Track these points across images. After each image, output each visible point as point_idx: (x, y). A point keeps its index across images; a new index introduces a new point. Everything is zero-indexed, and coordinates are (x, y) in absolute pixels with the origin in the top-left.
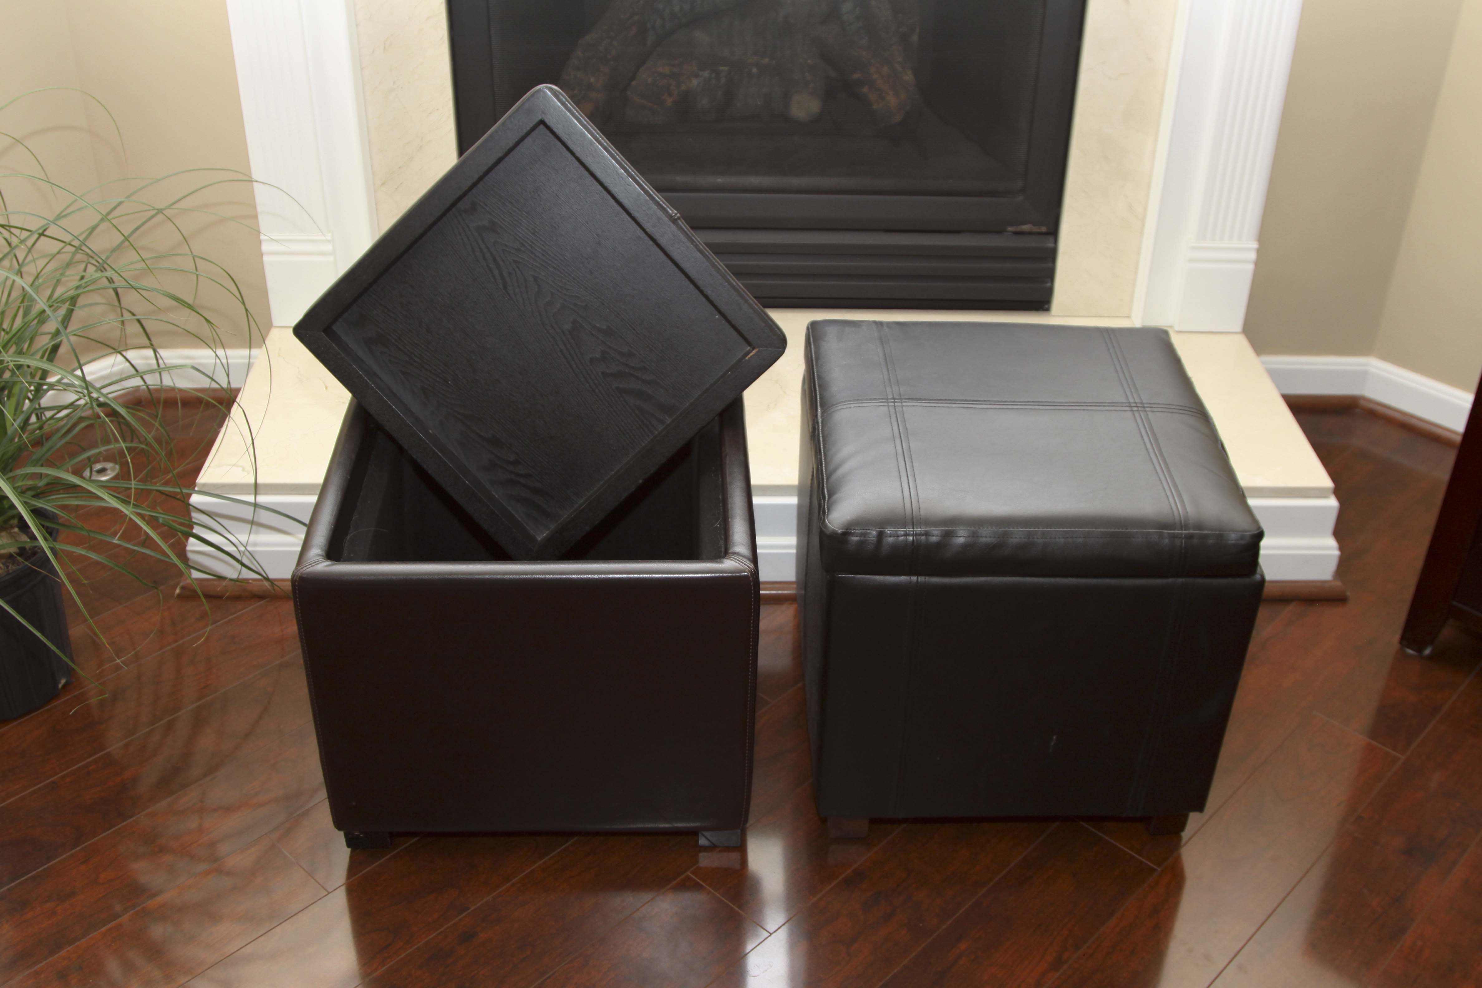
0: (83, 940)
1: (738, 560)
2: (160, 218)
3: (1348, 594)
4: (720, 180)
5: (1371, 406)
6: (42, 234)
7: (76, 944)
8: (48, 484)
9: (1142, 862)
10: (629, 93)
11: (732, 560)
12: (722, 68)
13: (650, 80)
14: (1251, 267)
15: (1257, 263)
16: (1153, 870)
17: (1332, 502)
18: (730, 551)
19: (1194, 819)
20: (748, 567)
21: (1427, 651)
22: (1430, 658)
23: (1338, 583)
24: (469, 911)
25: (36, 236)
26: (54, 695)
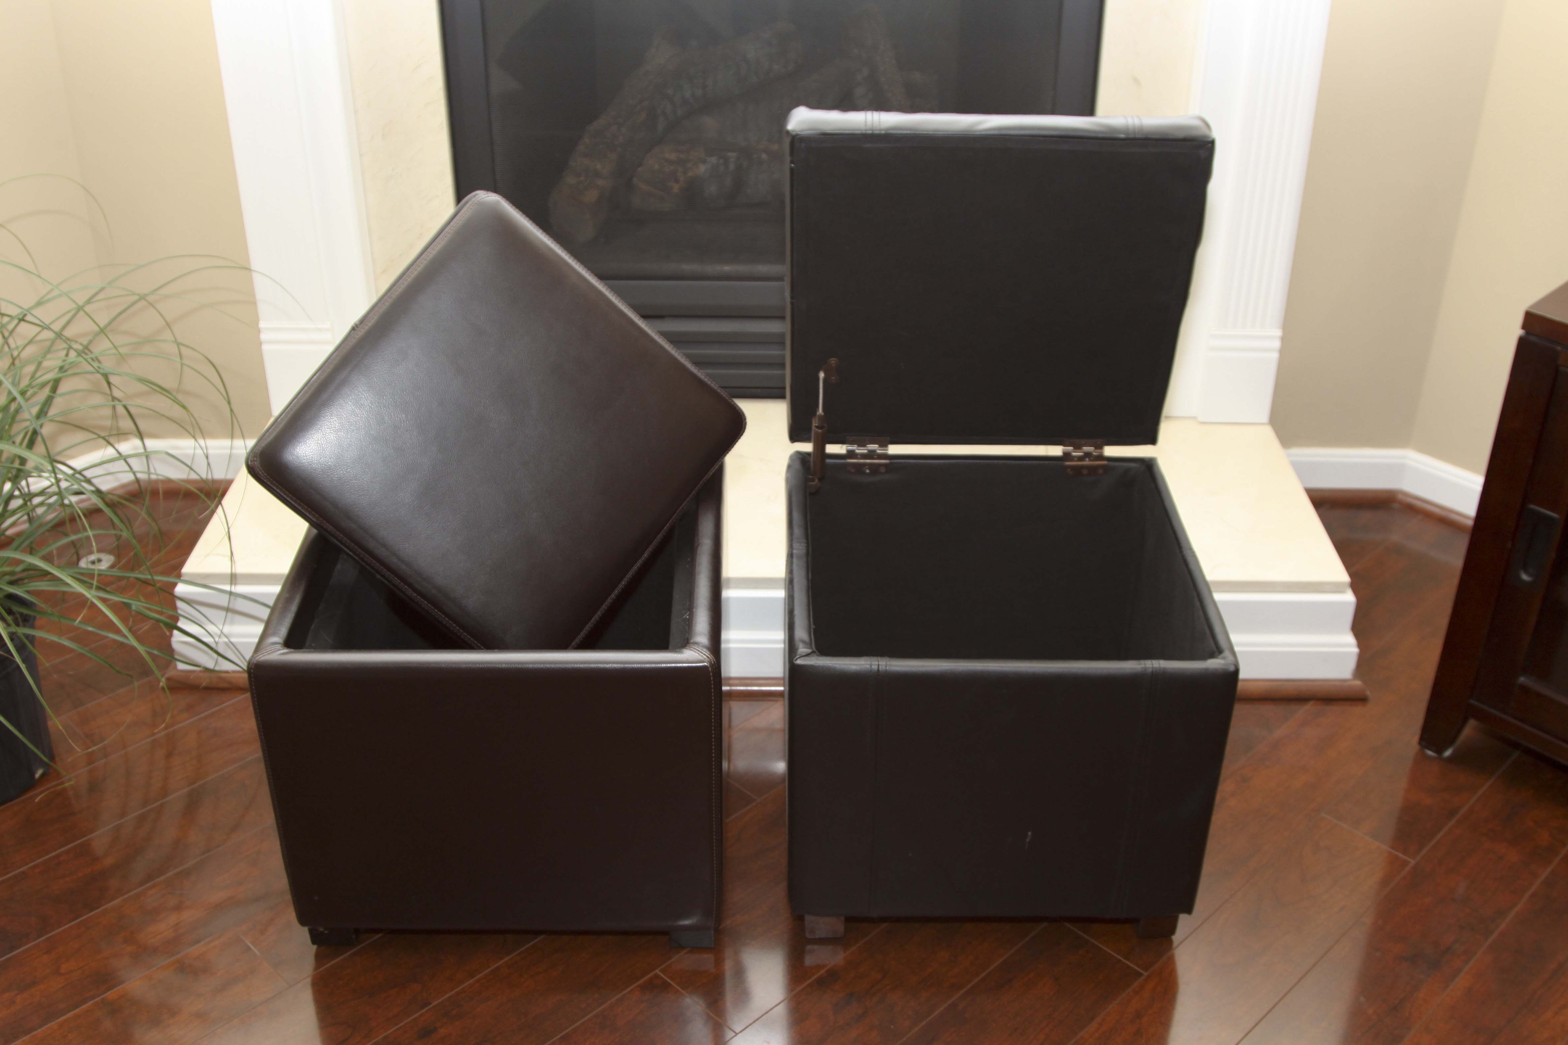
0: (39, 1030)
1: (699, 651)
2: (143, 303)
3: (1368, 693)
4: (727, 268)
5: (1409, 500)
6: (22, 320)
7: (32, 1034)
8: (24, 570)
9: (1128, 967)
10: (635, 180)
11: (691, 650)
12: (730, 154)
13: (656, 167)
14: (1275, 356)
15: (1282, 351)
16: (1140, 975)
17: (1349, 598)
18: (692, 641)
19: (1184, 922)
20: (708, 657)
21: (1448, 753)
22: (1450, 759)
23: (1358, 683)
24: (431, 1006)
25: (16, 321)
26: (31, 784)
